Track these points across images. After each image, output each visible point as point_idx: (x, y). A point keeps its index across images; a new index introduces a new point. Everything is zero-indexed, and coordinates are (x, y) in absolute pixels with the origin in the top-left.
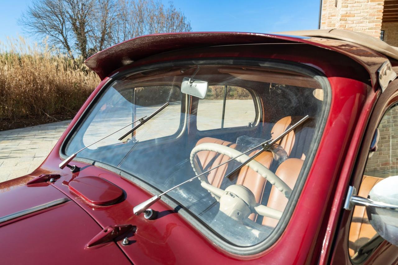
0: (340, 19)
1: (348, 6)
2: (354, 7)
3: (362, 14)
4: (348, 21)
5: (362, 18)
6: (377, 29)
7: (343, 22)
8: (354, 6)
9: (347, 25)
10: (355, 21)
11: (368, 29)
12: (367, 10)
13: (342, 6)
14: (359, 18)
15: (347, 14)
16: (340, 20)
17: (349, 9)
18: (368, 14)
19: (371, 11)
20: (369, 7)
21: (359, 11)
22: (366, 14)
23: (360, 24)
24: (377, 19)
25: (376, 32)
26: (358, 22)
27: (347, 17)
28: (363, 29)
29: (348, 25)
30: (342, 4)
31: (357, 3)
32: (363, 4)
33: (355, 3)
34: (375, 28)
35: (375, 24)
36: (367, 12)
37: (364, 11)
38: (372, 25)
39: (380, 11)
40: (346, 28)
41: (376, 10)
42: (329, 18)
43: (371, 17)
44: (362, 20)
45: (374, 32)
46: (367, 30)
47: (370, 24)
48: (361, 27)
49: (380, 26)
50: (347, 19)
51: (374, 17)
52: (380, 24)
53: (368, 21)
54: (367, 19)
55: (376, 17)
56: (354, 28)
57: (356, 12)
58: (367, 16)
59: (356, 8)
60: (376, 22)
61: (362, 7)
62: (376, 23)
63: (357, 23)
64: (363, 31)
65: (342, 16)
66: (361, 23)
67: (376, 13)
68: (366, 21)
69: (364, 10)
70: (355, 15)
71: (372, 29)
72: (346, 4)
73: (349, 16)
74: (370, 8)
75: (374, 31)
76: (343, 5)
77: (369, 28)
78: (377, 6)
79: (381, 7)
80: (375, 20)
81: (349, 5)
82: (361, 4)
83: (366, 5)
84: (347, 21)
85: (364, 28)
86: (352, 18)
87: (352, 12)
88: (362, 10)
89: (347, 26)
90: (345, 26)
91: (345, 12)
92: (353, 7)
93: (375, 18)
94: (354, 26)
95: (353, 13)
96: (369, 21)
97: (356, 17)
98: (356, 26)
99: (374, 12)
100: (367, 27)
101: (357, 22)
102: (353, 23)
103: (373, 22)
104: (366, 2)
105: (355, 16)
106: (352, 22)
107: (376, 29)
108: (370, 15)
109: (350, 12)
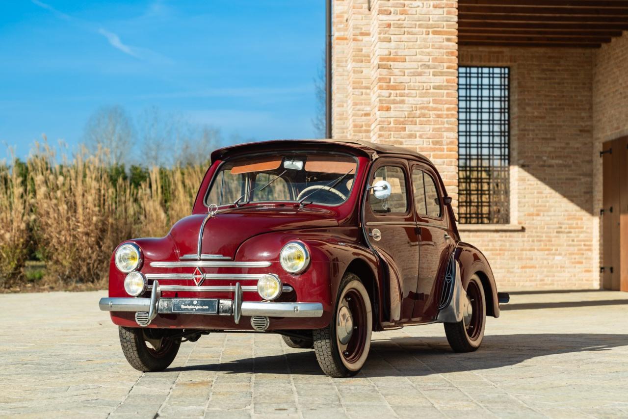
0: (379, 65)
1: (390, 39)
2: (403, 41)
3: (419, 57)
4: (395, 70)
5: (421, 66)
6: (450, 88)
7: (384, 72)
8: (403, 39)
9: (392, 78)
10: (407, 71)
11: (434, 89)
12: (427, 50)
13: (380, 38)
14: (415, 65)
15: (390, 55)
16: (379, 68)
17: (393, 44)
18: (431, 57)
19: (436, 53)
20: (431, 44)
21: (413, 51)
22: (426, 58)
23: (417, 77)
24: (448, 68)
25: (448, 95)
26: (414, 73)
27: (392, 61)
28: (425, 88)
29: (394, 79)
30: (380, 33)
31: (407, 34)
32: (418, 36)
33: (404, 34)
34: (446, 88)
35: (445, 78)
36: (429, 54)
37: (422, 52)
38: (440, 80)
39: (452, 53)
40: (392, 83)
41: (445, 51)
42: (354, 40)
43: (437, 64)
44: (419, 70)
45: (445, 94)
46: (432, 90)
47: (436, 77)
48: (419, 82)
49: (454, 83)
50: (391, 66)
51: (441, 64)
52: (454, 80)
53: (432, 71)
54: (428, 67)
55: (445, 65)
56: (406, 85)
57: (406, 52)
58: (429, 62)
59: (406, 43)
60: (448, 74)
61: (418, 42)
62: (446, 76)
63: (412, 75)
64: (424, 91)
65: (382, 59)
66: (420, 74)
67: (445, 57)
68: (426, 70)
69: (422, 48)
70: (407, 57)
71: (441, 89)
72: (386, 35)
73: (394, 60)
74: (433, 45)
75: (445, 92)
76: (382, 36)
77: (435, 86)
78: (446, 43)
79: (453, 46)
80: (445, 70)
81: (392, 37)
82: (416, 36)
83: (425, 40)
84: (391, 69)
85: (425, 85)
86: (400, 65)
87: (401, 53)
88: (420, 50)
89: (392, 80)
90: (388, 80)
91: (386, 52)
92: (400, 42)
93: (445, 67)
94: (407, 81)
95: (403, 54)
96: (434, 72)
97: (409, 62)
98: (410, 82)
99: (440, 55)
100: (432, 85)
101: (411, 73)
102: (404, 75)
103: (442, 74)
104: (424, 34)
105: (406, 59)
106: (401, 71)
107: (448, 90)
108: (435, 60)
109: (396, 52)
